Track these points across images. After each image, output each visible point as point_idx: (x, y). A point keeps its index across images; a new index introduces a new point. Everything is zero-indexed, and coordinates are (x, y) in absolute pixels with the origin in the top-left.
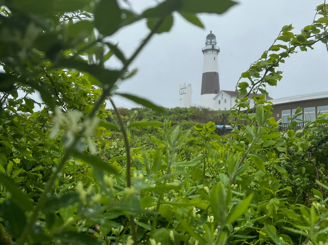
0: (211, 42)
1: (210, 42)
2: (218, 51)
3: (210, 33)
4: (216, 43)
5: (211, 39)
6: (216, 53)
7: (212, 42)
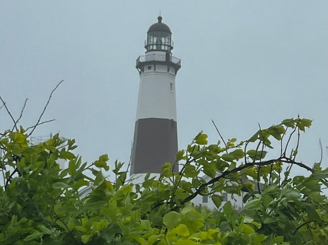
0: (159, 44)
1: (157, 45)
2: (177, 67)
3: (157, 21)
4: (172, 48)
5: (159, 37)
6: (167, 71)
7: (161, 44)
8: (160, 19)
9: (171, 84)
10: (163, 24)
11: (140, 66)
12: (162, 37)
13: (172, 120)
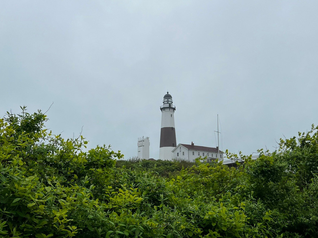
1: (167, 101)
2: (174, 109)
4: (172, 102)
7: (169, 101)
8: (168, 93)
9: (171, 115)
10: (169, 94)
11: (161, 109)
12: (169, 99)
13: (172, 127)
